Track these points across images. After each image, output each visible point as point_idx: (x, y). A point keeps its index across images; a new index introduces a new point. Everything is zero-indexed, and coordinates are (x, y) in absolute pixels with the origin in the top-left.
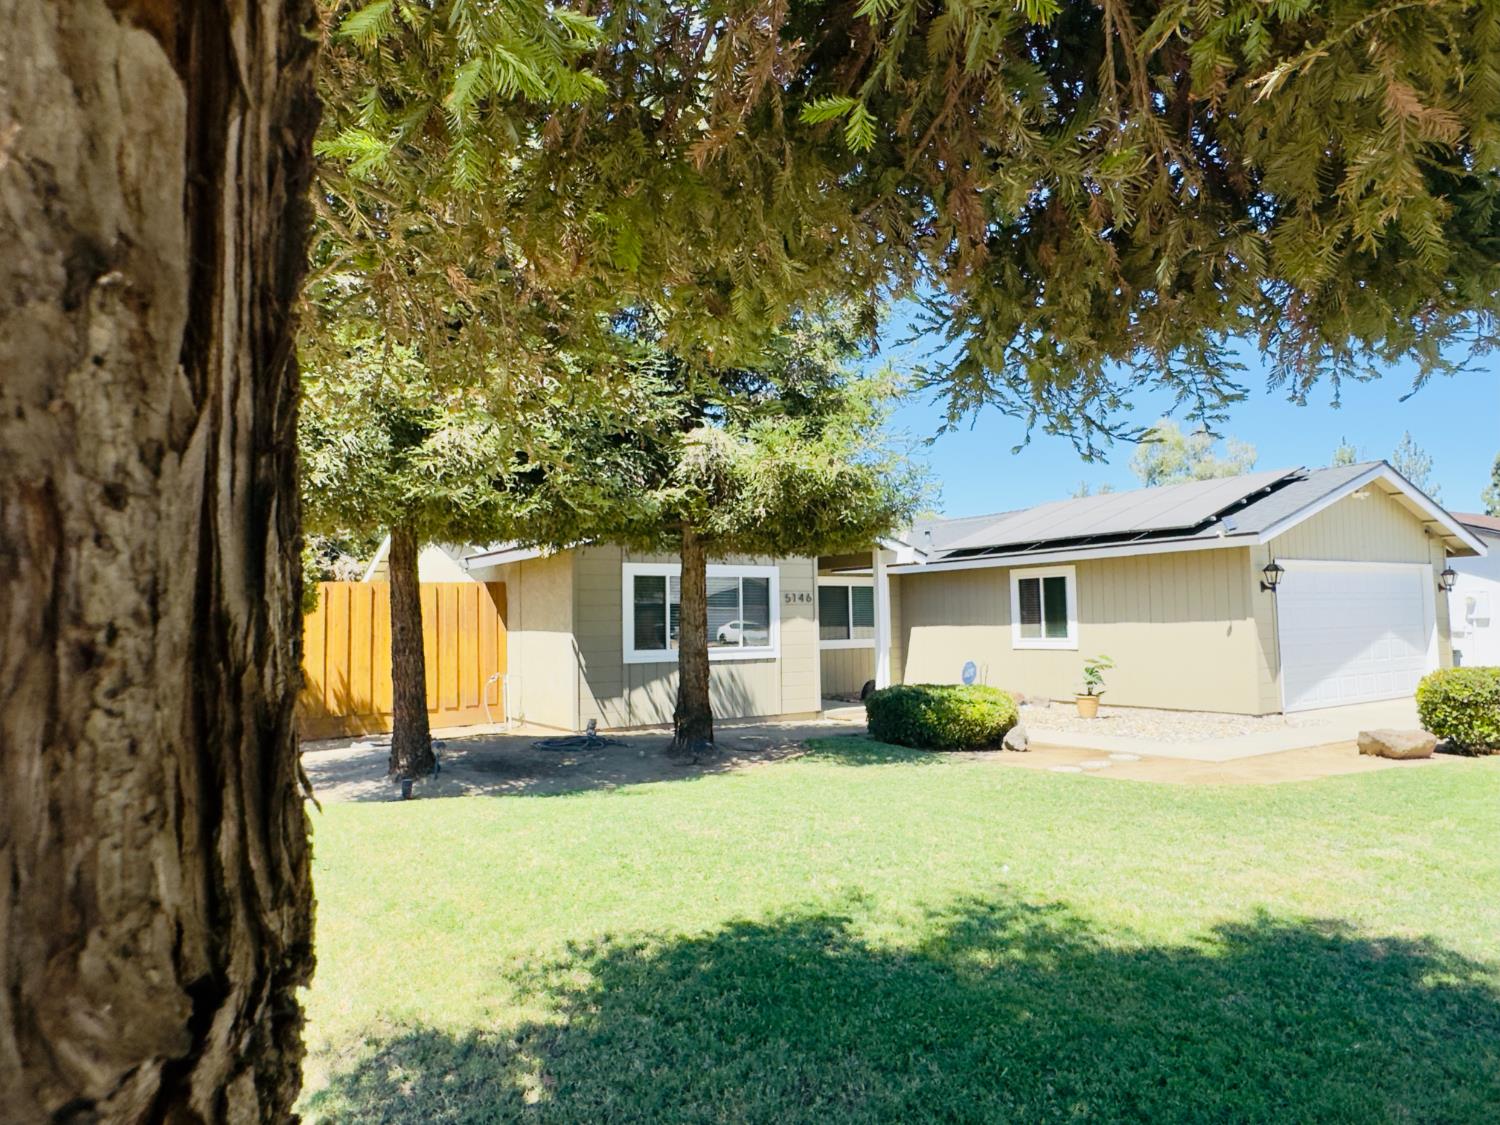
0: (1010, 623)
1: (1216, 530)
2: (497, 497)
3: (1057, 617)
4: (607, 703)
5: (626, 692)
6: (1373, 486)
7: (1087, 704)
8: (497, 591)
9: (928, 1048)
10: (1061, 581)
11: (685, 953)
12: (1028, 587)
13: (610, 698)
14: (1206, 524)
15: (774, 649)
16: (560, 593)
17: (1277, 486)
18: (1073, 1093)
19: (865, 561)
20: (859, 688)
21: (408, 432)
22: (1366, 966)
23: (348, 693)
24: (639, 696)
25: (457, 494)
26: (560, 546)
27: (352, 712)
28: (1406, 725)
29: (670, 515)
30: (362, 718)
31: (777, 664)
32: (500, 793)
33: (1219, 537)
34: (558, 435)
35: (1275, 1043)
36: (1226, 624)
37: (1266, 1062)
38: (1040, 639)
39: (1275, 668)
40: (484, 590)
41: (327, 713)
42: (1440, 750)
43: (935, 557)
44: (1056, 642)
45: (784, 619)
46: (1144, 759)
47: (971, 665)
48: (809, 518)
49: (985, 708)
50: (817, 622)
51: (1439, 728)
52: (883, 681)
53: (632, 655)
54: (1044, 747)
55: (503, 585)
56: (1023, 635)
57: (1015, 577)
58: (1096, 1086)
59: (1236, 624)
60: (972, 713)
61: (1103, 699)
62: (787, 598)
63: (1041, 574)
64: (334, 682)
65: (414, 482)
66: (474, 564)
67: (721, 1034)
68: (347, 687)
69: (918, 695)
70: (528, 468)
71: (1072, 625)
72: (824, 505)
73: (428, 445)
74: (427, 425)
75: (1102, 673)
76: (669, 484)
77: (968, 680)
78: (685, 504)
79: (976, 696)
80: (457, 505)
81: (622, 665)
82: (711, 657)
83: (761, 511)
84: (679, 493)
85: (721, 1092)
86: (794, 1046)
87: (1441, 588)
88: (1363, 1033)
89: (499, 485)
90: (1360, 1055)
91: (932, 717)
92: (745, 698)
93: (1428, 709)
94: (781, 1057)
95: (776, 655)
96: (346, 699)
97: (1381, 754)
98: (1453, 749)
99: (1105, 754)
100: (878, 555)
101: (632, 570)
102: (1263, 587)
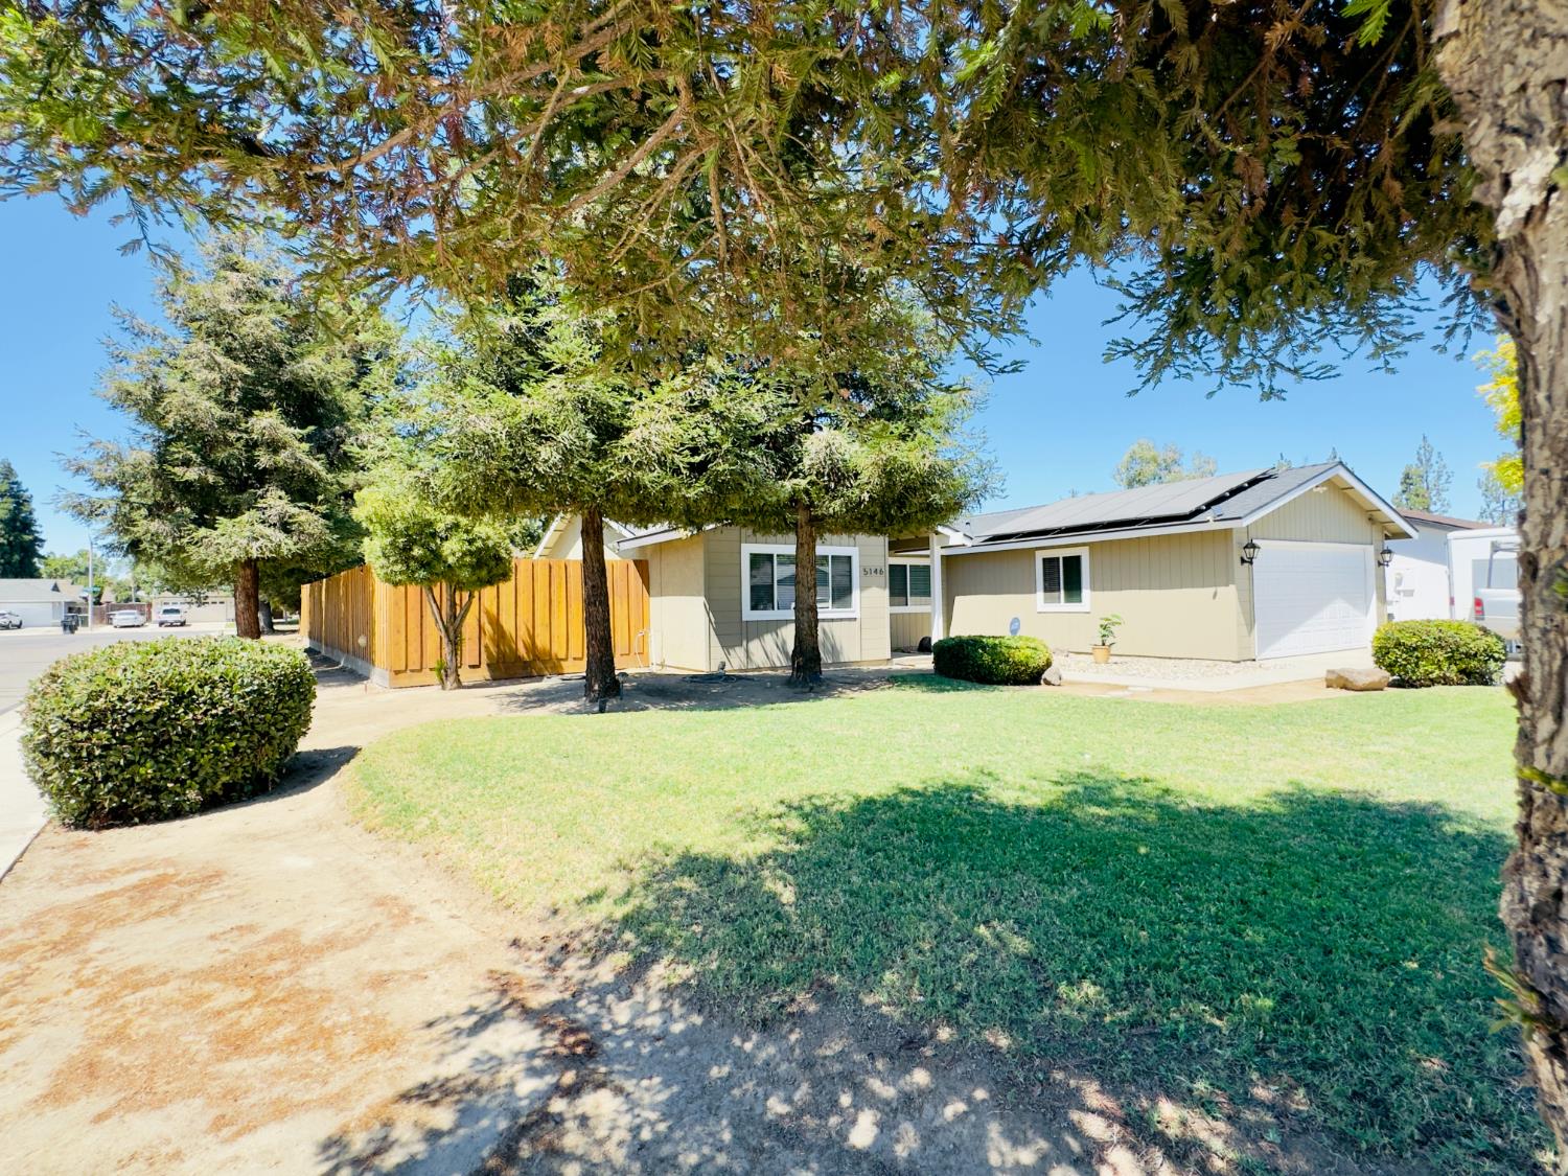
0: (1034, 591)
1: (1208, 515)
2: (674, 481)
3: (1073, 586)
4: (731, 651)
5: (745, 643)
6: (1329, 483)
7: (1100, 653)
8: (642, 566)
9: (1075, 869)
10: (1077, 559)
11: (867, 809)
12: (1050, 564)
13: (733, 647)
14: (1198, 512)
15: (855, 611)
16: (694, 566)
17: (1253, 482)
18: (1199, 899)
19: (924, 544)
20: (916, 643)
21: (609, 430)
22: (1395, 821)
23: (534, 643)
24: (755, 646)
25: (646, 477)
26: (699, 529)
27: (536, 658)
28: (1363, 665)
29: (794, 500)
30: (544, 662)
31: (857, 623)
32: (671, 709)
33: (1209, 522)
34: (719, 433)
35: (1342, 869)
36: (1212, 590)
37: (1341, 881)
38: (1061, 604)
39: (1251, 624)
40: (632, 565)
41: (519, 658)
42: (1393, 685)
43: (977, 541)
44: (1073, 607)
45: (862, 589)
46: (1155, 691)
47: (1016, 620)
48: (901, 502)
49: (1029, 652)
50: (887, 592)
51: (1390, 667)
52: (937, 636)
53: (749, 615)
54: (1071, 683)
55: (647, 562)
56: (1046, 601)
57: (1040, 556)
58: (1216, 895)
59: (1221, 590)
60: (1019, 656)
61: (1114, 650)
62: (865, 572)
63: (1061, 554)
64: (523, 634)
65: (616, 466)
66: (625, 546)
67: (912, 860)
68: (532, 638)
69: (975, 643)
70: (697, 459)
71: (1086, 592)
72: (915, 490)
73: (626, 440)
74: (626, 423)
75: (1113, 628)
76: (795, 476)
77: (1014, 632)
78: (807, 492)
79: (1020, 644)
80: (645, 487)
81: (741, 622)
82: (820, 616)
83: (866, 496)
84: (803, 483)
85: (928, 897)
86: (972, 868)
87: (1380, 564)
88: (1408, 863)
89: (677, 471)
90: (1411, 877)
91: (987, 658)
92: (833, 647)
93: (1381, 655)
94: (966, 874)
95: (857, 615)
96: (532, 647)
97: (1345, 687)
98: (1400, 684)
99: (1126, 687)
100: (934, 539)
101: (749, 549)
102: (1243, 561)
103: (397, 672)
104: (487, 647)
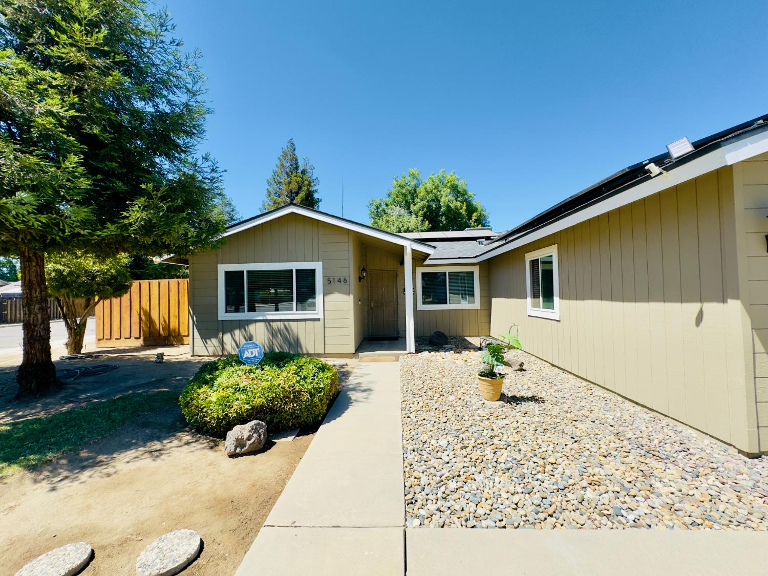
0: (526, 296)
4: (208, 341)
5: (220, 335)
12: (534, 268)
13: (210, 338)
15: (318, 313)
23: (168, 326)
24: (227, 338)
30: (174, 337)
31: (321, 322)
38: (540, 309)
41: (161, 335)
44: (547, 313)
45: (325, 294)
53: (223, 315)
56: (532, 306)
57: (528, 258)
62: (328, 281)
63: (540, 255)
68: (168, 323)
71: (556, 299)
81: (218, 321)
95: (321, 316)
96: (168, 329)
103: (99, 340)
104: (143, 328)
